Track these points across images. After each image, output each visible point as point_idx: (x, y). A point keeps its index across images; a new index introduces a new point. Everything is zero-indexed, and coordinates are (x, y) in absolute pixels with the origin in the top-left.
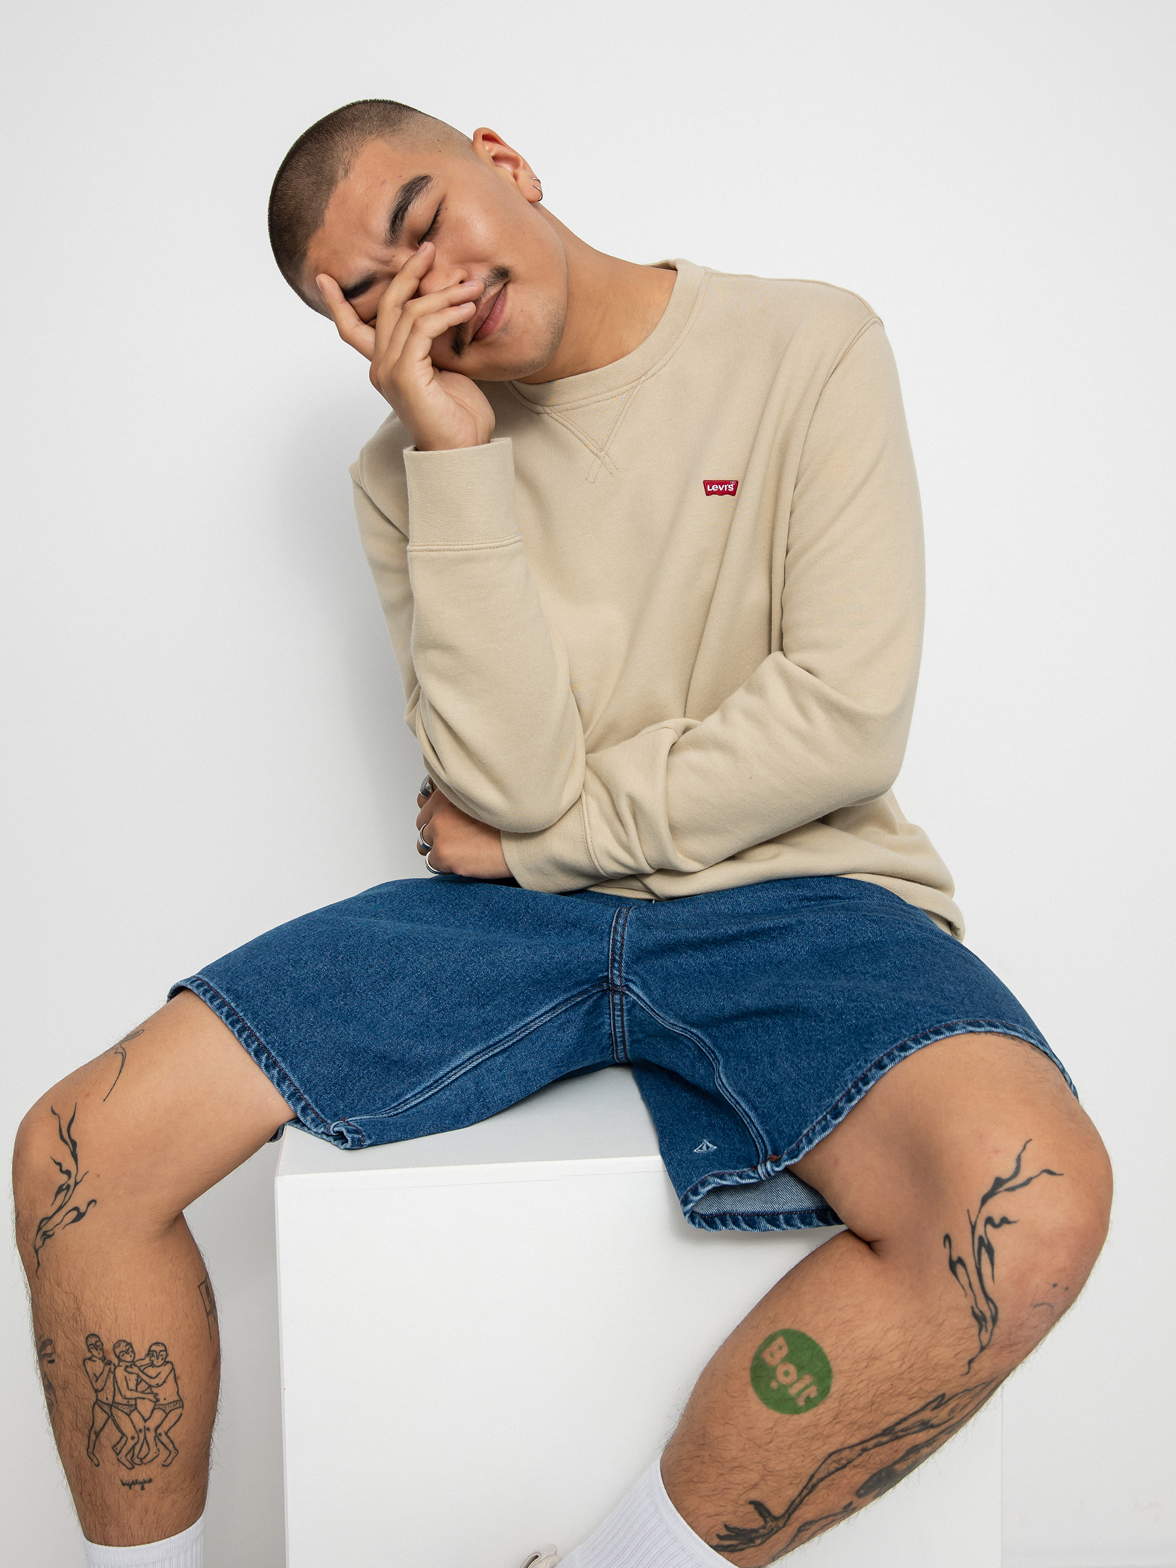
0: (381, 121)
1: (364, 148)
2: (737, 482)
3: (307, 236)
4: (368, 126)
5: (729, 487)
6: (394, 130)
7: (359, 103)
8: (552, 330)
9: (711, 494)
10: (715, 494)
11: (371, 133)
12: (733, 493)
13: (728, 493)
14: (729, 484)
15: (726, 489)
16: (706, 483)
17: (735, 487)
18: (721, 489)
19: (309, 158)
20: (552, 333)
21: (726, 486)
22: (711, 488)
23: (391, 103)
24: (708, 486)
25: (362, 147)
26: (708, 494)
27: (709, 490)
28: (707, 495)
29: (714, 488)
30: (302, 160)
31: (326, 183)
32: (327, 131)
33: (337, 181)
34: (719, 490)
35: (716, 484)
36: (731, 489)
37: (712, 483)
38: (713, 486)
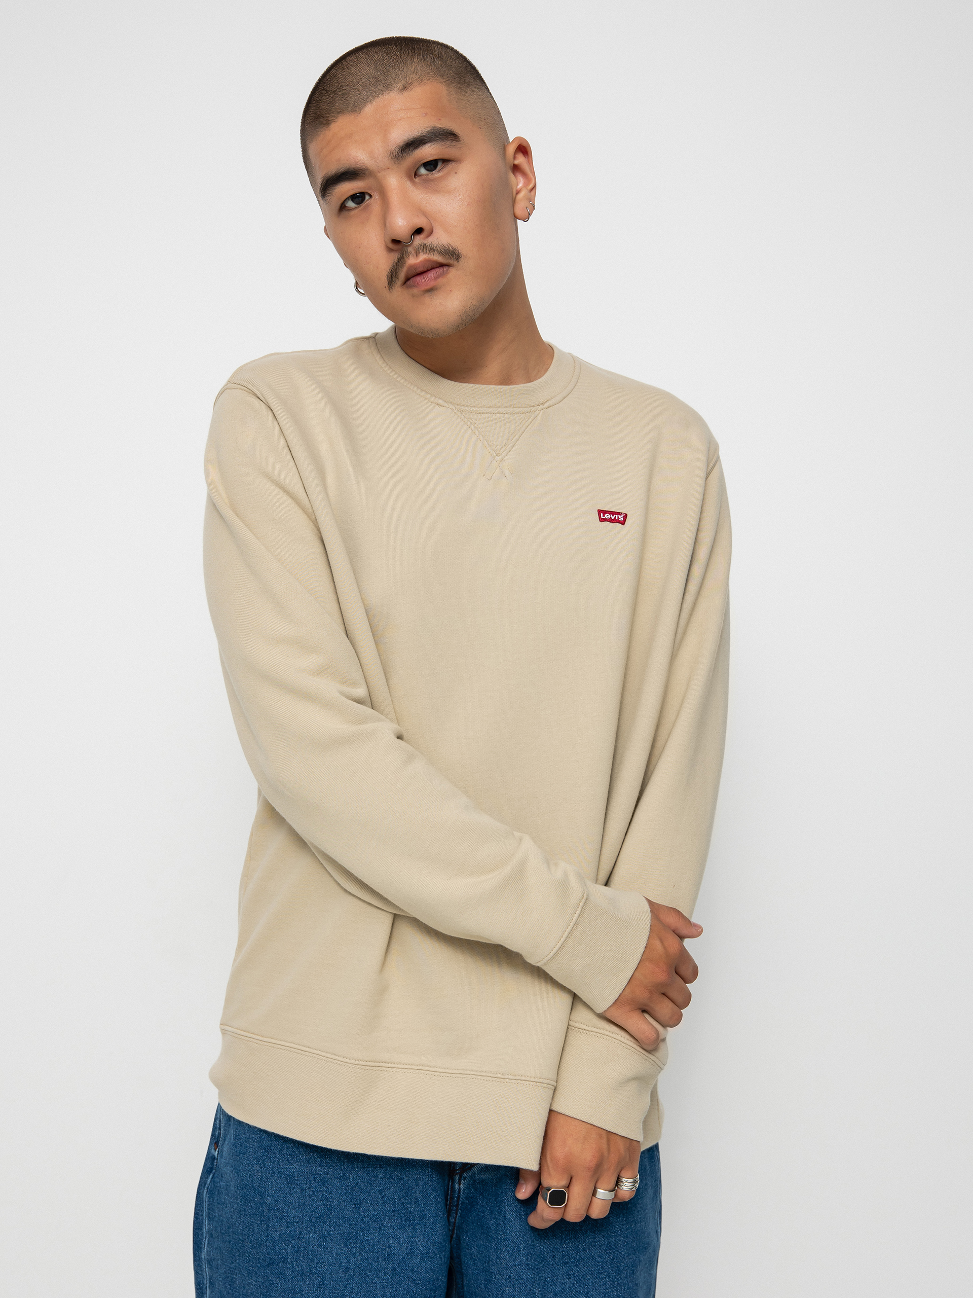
0: (456, 74)
1: (429, 82)
2: (626, 514)
3: (341, 112)
4: (444, 69)
6: (460, 88)
7: (452, 49)
8: (464, 318)
9: (604, 521)
10: (607, 521)
11: (442, 76)
12: (623, 523)
13: (618, 521)
14: (620, 515)
15: (617, 518)
16: (600, 512)
17: (625, 518)
18: (613, 518)
19: (386, 56)
20: (462, 320)
21: (617, 516)
22: (604, 516)
23: (474, 68)
24: (602, 514)
25: (428, 80)
26: (602, 520)
27: (602, 517)
28: (600, 521)
30: (378, 55)
31: (381, 85)
32: (414, 49)
33: (392, 90)
34: (611, 518)
35: (608, 513)
36: (621, 518)
37: (605, 512)
38: (606, 515)
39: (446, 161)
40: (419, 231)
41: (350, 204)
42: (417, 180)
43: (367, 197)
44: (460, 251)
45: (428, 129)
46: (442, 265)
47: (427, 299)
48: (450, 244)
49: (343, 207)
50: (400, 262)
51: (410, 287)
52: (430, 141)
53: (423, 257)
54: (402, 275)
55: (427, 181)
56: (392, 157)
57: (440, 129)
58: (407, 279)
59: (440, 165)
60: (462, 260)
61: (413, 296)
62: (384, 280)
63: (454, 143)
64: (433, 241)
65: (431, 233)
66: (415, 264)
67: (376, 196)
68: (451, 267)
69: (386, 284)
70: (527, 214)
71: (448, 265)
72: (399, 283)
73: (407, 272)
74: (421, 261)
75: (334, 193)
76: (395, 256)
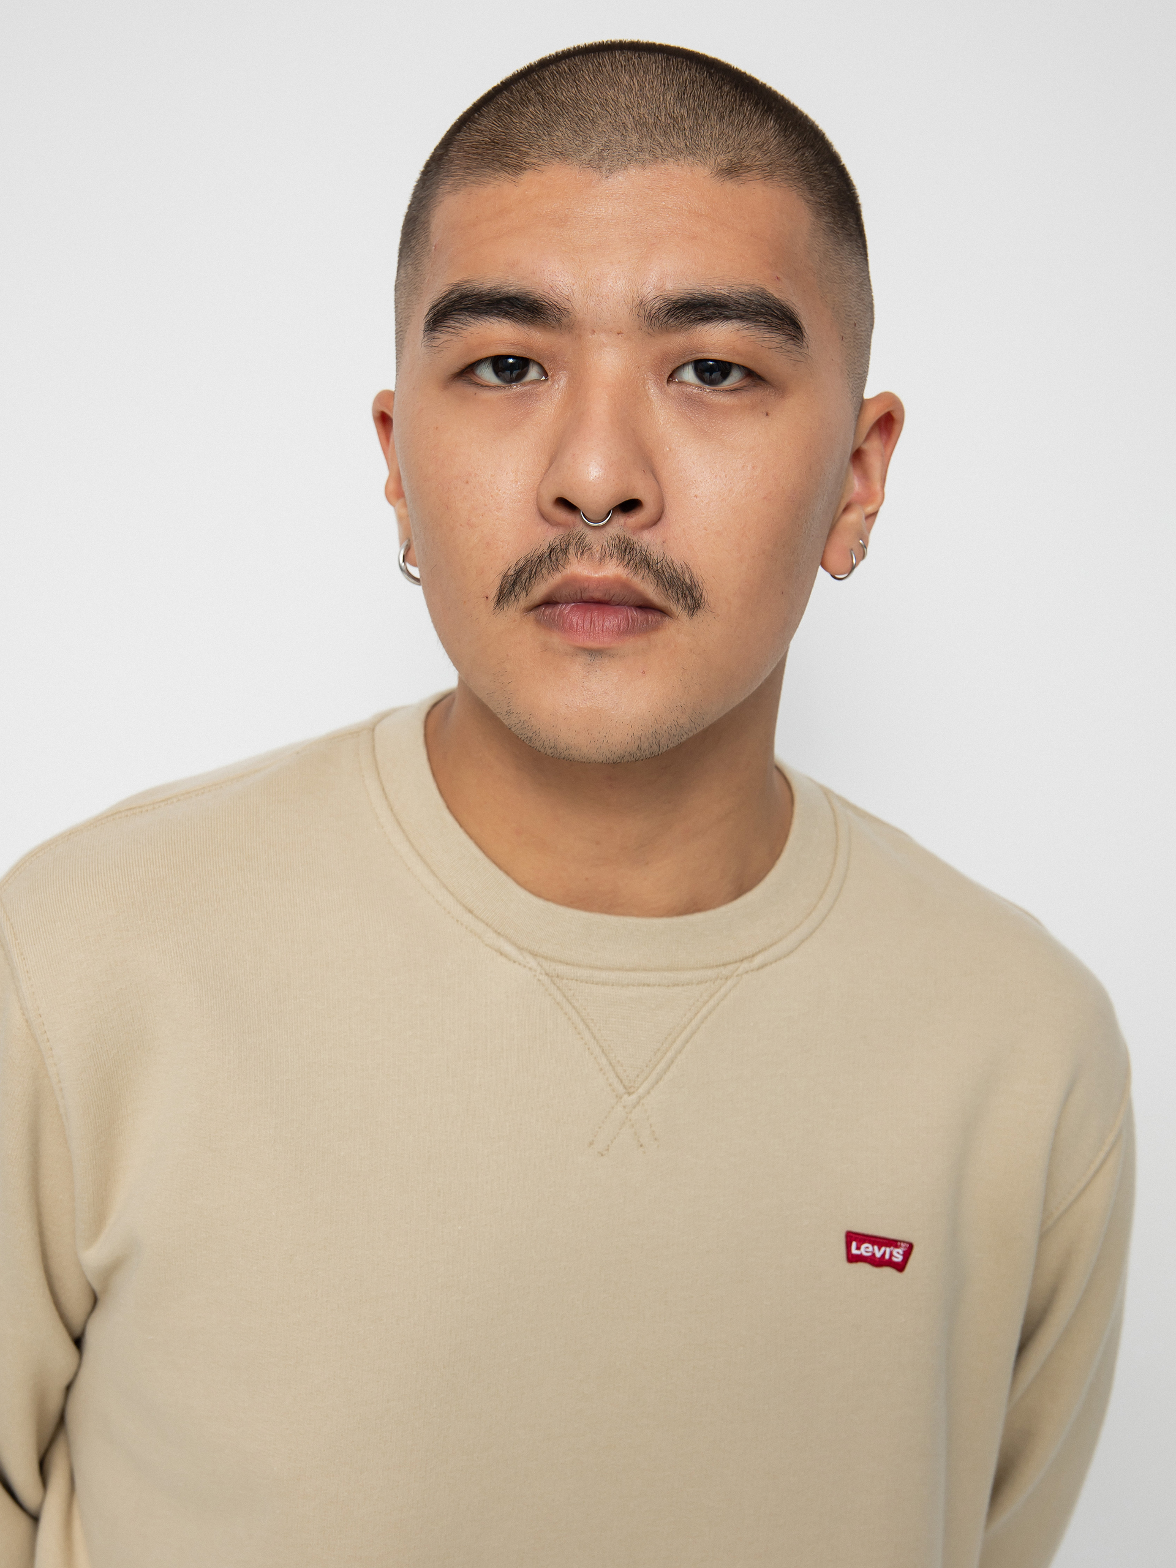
2: (911, 1247)
3: (563, 155)
5: (895, 1253)
8: (645, 746)
9: (857, 1261)
10: (866, 1261)
12: (900, 1267)
13: (890, 1263)
14: (897, 1247)
15: (887, 1256)
16: (851, 1237)
17: (907, 1255)
18: (878, 1255)
20: (639, 748)
21: (888, 1250)
22: (858, 1248)
24: (854, 1244)
26: (852, 1259)
27: (854, 1251)
28: (849, 1261)
29: (866, 1249)
34: (874, 1255)
35: (870, 1242)
36: (898, 1257)
37: (862, 1238)
38: (864, 1246)
39: (753, 377)
40: (630, 506)
41: (487, 374)
42: (673, 389)
43: (533, 373)
44: (704, 593)
45: (746, 289)
46: (646, 607)
47: (577, 668)
48: (688, 568)
49: (466, 372)
50: (554, 556)
51: (549, 625)
52: (740, 318)
53: (612, 570)
54: (540, 589)
55: (692, 401)
56: (642, 312)
57: (776, 302)
58: (549, 602)
59: (735, 378)
60: (700, 614)
61: (546, 648)
62: (493, 583)
63: (790, 345)
64: (648, 540)
65: (657, 520)
66: (588, 579)
67: (561, 382)
68: (667, 619)
69: (493, 592)
70: (849, 566)
71: (663, 612)
72: (524, 601)
73: (558, 588)
74: (606, 579)
75: (464, 333)
76: (545, 536)
